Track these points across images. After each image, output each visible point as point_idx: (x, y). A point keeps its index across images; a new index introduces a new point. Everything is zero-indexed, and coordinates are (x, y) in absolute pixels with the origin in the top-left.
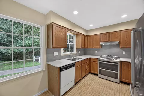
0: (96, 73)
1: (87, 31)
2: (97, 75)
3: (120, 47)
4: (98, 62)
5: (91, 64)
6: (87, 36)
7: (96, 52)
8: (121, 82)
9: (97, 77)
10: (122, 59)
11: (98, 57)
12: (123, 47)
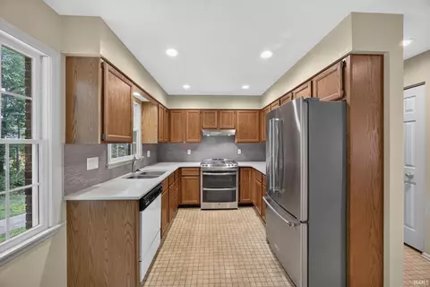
0: (195, 202)
1: (169, 97)
2: (198, 206)
3: (236, 141)
4: (200, 176)
5: (183, 181)
6: (169, 111)
7: (189, 152)
8: (241, 205)
9: (197, 211)
10: (240, 164)
11: (198, 164)
12: (240, 140)
